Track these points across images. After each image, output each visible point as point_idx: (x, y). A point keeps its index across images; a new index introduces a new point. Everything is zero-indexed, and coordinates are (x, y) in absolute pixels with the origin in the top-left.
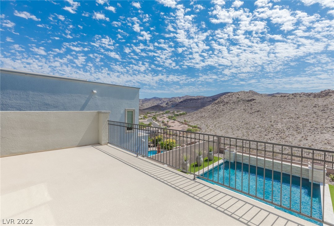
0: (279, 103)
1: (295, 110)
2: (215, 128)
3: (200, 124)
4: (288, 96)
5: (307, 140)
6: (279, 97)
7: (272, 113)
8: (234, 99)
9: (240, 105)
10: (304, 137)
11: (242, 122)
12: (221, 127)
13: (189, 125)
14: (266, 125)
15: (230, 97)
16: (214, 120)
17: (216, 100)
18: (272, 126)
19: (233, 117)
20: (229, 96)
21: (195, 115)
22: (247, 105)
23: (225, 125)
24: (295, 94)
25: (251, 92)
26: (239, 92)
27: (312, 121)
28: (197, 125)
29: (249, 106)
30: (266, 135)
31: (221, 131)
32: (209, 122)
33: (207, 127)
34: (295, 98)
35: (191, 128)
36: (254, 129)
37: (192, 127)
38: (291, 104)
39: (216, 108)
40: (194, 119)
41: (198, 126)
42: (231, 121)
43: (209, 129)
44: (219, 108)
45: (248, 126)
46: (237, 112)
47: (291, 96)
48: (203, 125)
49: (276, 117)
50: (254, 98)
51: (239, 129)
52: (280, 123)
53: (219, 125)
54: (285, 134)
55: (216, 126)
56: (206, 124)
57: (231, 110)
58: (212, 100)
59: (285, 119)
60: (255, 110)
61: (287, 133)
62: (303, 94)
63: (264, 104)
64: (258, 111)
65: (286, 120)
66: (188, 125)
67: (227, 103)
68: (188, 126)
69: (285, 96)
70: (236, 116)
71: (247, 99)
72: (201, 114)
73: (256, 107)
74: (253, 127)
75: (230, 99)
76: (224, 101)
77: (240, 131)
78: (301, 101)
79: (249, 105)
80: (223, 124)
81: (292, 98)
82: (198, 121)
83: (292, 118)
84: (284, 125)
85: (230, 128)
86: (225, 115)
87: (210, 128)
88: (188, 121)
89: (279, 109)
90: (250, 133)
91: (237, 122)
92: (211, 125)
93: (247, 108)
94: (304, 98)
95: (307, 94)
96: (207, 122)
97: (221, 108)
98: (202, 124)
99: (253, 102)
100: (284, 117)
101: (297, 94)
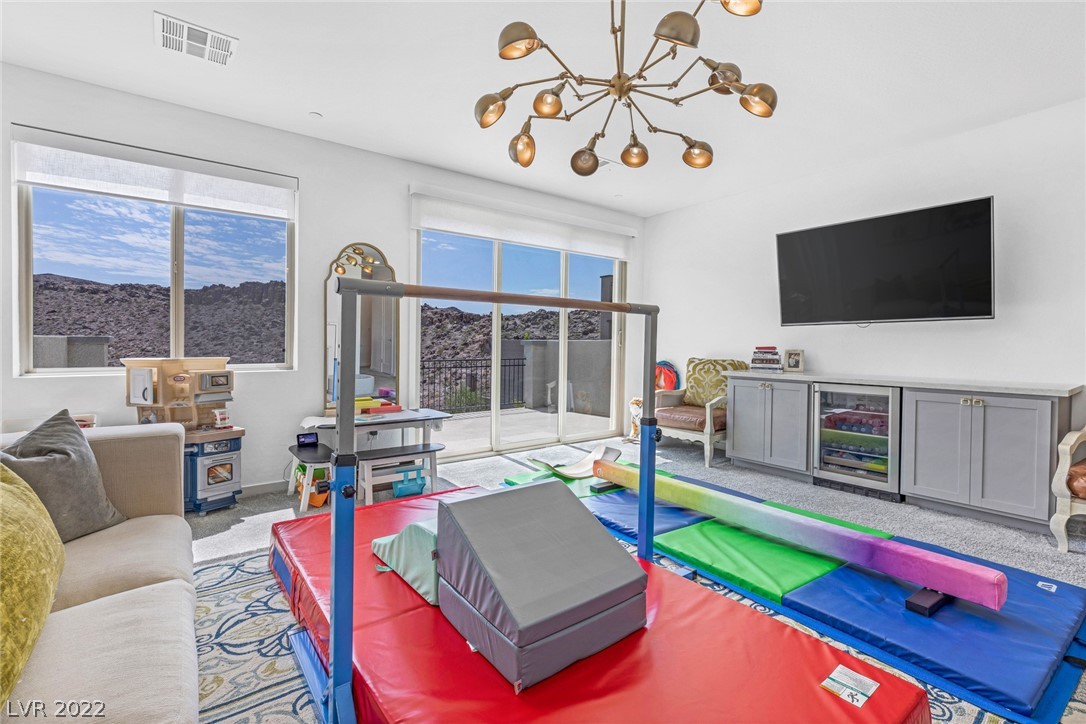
0: (76, 315)
1: (139, 337)
4: (106, 292)
6: (71, 294)
24: (132, 286)
34: (133, 299)
38: (123, 319)
47: (119, 295)
69: (95, 292)
78: (152, 312)
81: (122, 300)
101: (137, 289)
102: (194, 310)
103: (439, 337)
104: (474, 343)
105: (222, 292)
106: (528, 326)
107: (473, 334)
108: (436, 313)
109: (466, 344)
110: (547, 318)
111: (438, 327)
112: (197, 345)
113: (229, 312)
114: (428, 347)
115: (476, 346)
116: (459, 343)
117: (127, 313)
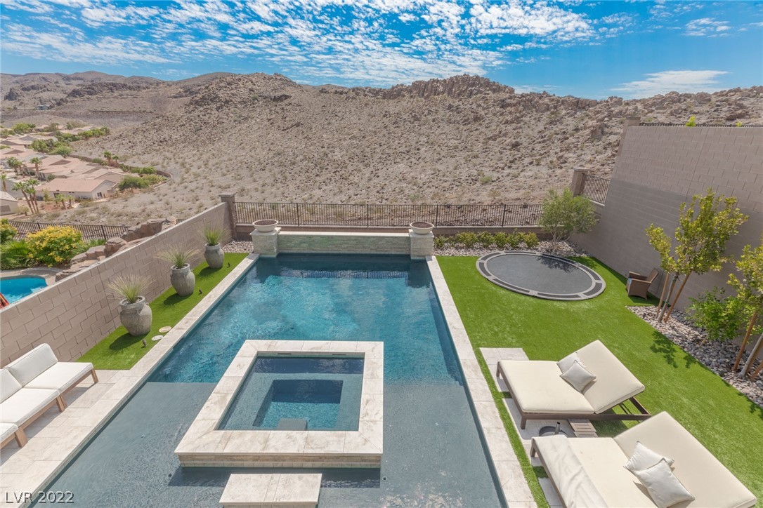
0: (333, 108)
1: (359, 122)
2: (206, 170)
3: (161, 161)
4: (346, 93)
5: (378, 177)
6: (332, 95)
7: (323, 128)
8: (243, 92)
9: (258, 110)
10: (374, 173)
11: (270, 150)
12: (223, 165)
13: (126, 169)
14: (316, 155)
15: (233, 86)
16: (201, 149)
17: (197, 93)
18: (326, 155)
19: (246, 138)
20: (229, 84)
21: (140, 137)
22: (273, 109)
23: (230, 160)
24: (357, 89)
25: (279, 78)
26: (253, 75)
27: (383, 142)
28: (153, 164)
29: (278, 113)
30: (317, 175)
31: (224, 175)
32: (189, 154)
33: (183, 170)
34: (358, 97)
35: (136, 175)
36: (294, 164)
37: (138, 172)
38: (353, 109)
39: (199, 116)
40: (139, 149)
41: (158, 168)
42: (243, 148)
43: (191, 172)
44: (208, 116)
45: (282, 159)
46: (256, 127)
47: (352, 94)
48: (172, 163)
49: (330, 137)
50: (286, 94)
51: (265, 167)
52: (338, 150)
53: (216, 161)
54: (347, 170)
55: (210, 163)
56: (180, 161)
57: (240, 123)
58: (185, 92)
59: (345, 139)
60: (292, 123)
61: (350, 168)
62: (367, 90)
63: (307, 108)
64: (298, 125)
65: (346, 142)
66: (122, 167)
67: (227, 102)
68: (124, 171)
69: (341, 93)
70: (254, 136)
71: (273, 95)
72: (160, 132)
73: (294, 115)
74: (293, 160)
75: (232, 92)
76: (217, 97)
77: (267, 171)
78: (366, 105)
79: (278, 109)
80: (226, 158)
81: (353, 98)
82: (154, 153)
83: (355, 137)
84: (344, 152)
85: (245, 166)
86: (228, 134)
87: (194, 170)
88: (121, 154)
89: (334, 121)
90: (287, 174)
91: (258, 151)
92: (194, 164)
93: (274, 116)
94: (370, 98)
95: (374, 90)
96: (181, 155)
97: (212, 116)
98: (167, 160)
99: (286, 101)
100: (344, 137)
101: (360, 90)
102: (386, 103)
103: (551, 123)
104: (585, 128)
105: (402, 90)
106: (652, 111)
107: (586, 119)
108: (553, 100)
109: (577, 130)
110: (679, 101)
111: (552, 113)
112: (386, 127)
113: (404, 103)
114: (540, 132)
115: (588, 131)
116: (571, 128)
117: (355, 106)
